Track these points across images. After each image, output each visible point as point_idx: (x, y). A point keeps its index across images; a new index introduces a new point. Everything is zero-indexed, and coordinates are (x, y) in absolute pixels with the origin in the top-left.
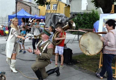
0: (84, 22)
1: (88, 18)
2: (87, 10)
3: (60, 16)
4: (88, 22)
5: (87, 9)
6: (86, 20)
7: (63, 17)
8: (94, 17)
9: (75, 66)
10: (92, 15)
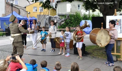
0: (70, 22)
1: (73, 18)
2: (71, 12)
3: (55, 18)
4: (73, 21)
5: (71, 11)
6: (71, 20)
7: (58, 19)
8: (78, 18)
10: (77, 16)
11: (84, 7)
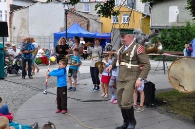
1: (179, 35)
2: (178, 23)
4: (179, 40)
5: (177, 20)
6: (175, 39)
7: (140, 35)
8: (189, 33)
9: (160, 108)
10: (187, 30)
11: (189, 10)
